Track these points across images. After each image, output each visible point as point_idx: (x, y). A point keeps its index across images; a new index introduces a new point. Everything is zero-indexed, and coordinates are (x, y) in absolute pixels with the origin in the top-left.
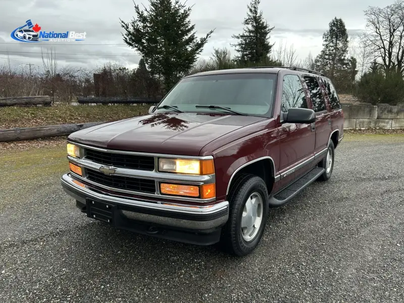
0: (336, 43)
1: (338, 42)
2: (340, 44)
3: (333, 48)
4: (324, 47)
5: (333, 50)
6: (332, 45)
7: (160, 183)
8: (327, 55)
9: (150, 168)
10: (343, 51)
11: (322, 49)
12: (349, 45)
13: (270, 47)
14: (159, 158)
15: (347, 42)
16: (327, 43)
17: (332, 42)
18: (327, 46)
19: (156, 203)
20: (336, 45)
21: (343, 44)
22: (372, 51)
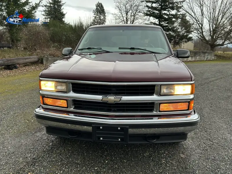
0: (100, 16)
1: (101, 15)
2: (102, 17)
3: (98, 19)
4: (94, 18)
5: (98, 20)
6: (98, 17)
7: (160, 104)
8: (96, 22)
9: (151, 94)
10: (103, 21)
11: (93, 19)
12: (106, 17)
13: (64, 15)
14: (161, 85)
15: (105, 16)
16: (95, 15)
17: (98, 15)
18: (95, 17)
19: (152, 119)
20: (100, 17)
21: (103, 17)
22: (119, 22)
